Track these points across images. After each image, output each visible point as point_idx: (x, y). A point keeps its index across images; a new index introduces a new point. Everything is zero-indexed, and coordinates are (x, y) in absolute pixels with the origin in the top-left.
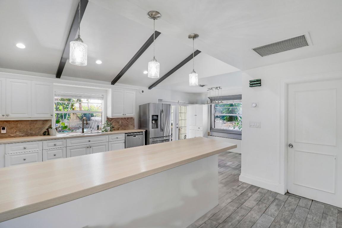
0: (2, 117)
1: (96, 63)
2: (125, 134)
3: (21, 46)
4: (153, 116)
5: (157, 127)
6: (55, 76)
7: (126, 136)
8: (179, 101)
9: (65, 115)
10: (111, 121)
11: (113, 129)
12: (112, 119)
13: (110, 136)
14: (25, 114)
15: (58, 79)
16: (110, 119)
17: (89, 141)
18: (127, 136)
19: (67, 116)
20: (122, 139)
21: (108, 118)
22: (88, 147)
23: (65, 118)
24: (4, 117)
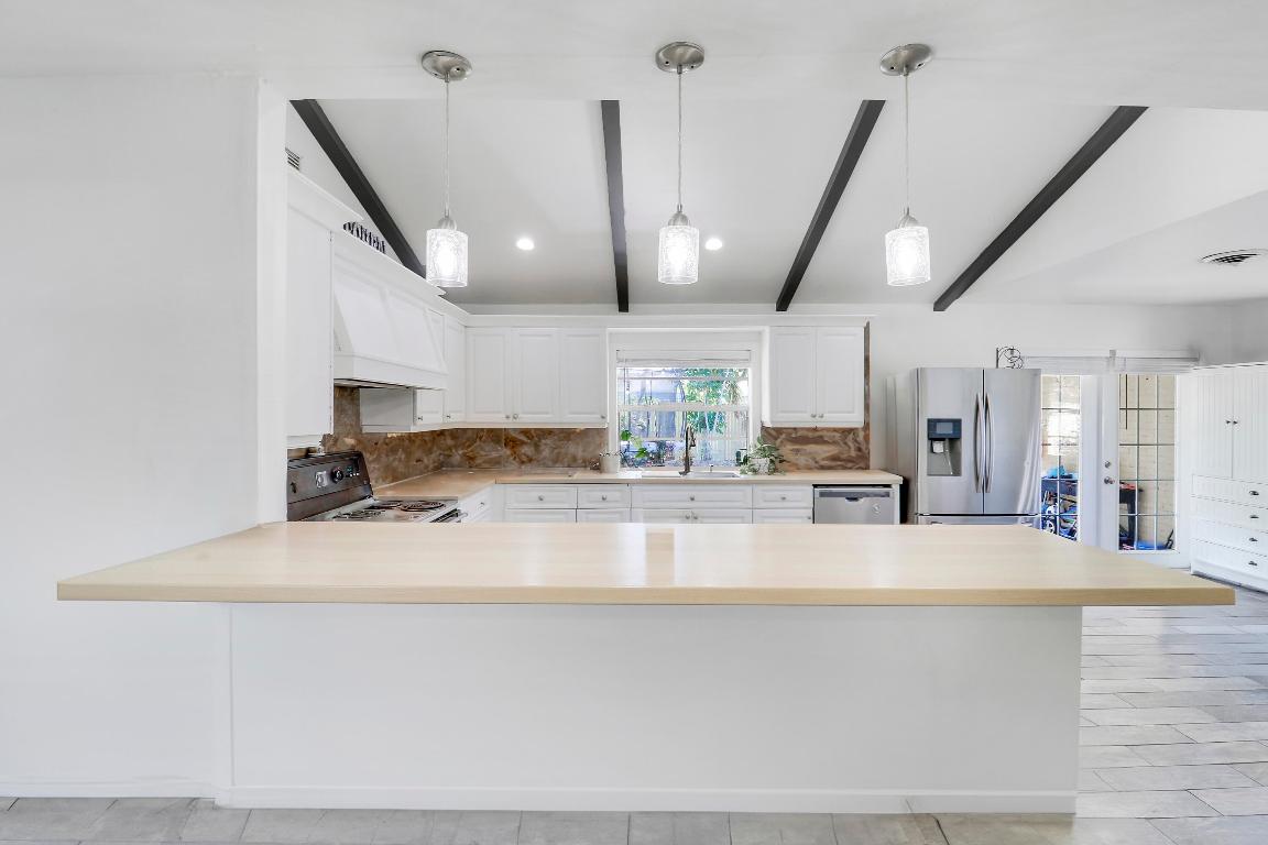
0: (506, 421)
1: (708, 251)
2: (815, 486)
3: (525, 244)
4: (932, 423)
5: (957, 472)
6: (616, 306)
7: (817, 495)
8: (1113, 352)
9: (712, 417)
10: (776, 439)
11: (778, 464)
12: (779, 431)
13: (758, 489)
14: (547, 413)
15: (624, 316)
16: (774, 433)
17: (692, 499)
18: (822, 494)
19: (717, 420)
20: (805, 505)
21: (764, 429)
22: (688, 518)
23: (711, 428)
24: (511, 420)
